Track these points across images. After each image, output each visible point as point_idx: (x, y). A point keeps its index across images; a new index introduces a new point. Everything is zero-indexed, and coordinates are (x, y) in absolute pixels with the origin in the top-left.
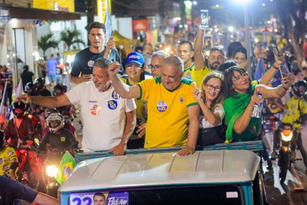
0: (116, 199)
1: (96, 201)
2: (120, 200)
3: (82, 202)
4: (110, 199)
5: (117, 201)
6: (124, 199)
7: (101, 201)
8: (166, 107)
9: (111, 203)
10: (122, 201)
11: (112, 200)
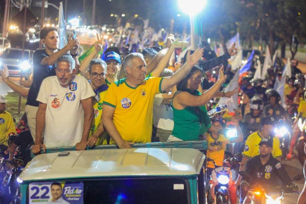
0: (72, 189)
1: (53, 190)
2: (75, 189)
3: (40, 190)
4: (66, 188)
5: (73, 190)
6: (79, 189)
7: (58, 190)
8: (130, 103)
9: (67, 192)
10: (77, 190)
11: (68, 189)
